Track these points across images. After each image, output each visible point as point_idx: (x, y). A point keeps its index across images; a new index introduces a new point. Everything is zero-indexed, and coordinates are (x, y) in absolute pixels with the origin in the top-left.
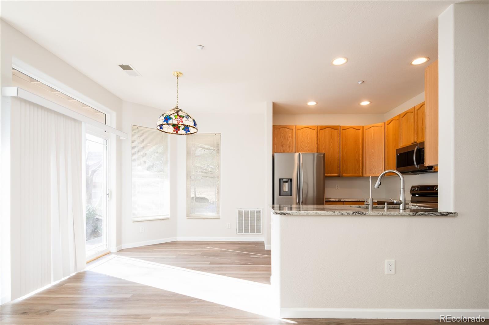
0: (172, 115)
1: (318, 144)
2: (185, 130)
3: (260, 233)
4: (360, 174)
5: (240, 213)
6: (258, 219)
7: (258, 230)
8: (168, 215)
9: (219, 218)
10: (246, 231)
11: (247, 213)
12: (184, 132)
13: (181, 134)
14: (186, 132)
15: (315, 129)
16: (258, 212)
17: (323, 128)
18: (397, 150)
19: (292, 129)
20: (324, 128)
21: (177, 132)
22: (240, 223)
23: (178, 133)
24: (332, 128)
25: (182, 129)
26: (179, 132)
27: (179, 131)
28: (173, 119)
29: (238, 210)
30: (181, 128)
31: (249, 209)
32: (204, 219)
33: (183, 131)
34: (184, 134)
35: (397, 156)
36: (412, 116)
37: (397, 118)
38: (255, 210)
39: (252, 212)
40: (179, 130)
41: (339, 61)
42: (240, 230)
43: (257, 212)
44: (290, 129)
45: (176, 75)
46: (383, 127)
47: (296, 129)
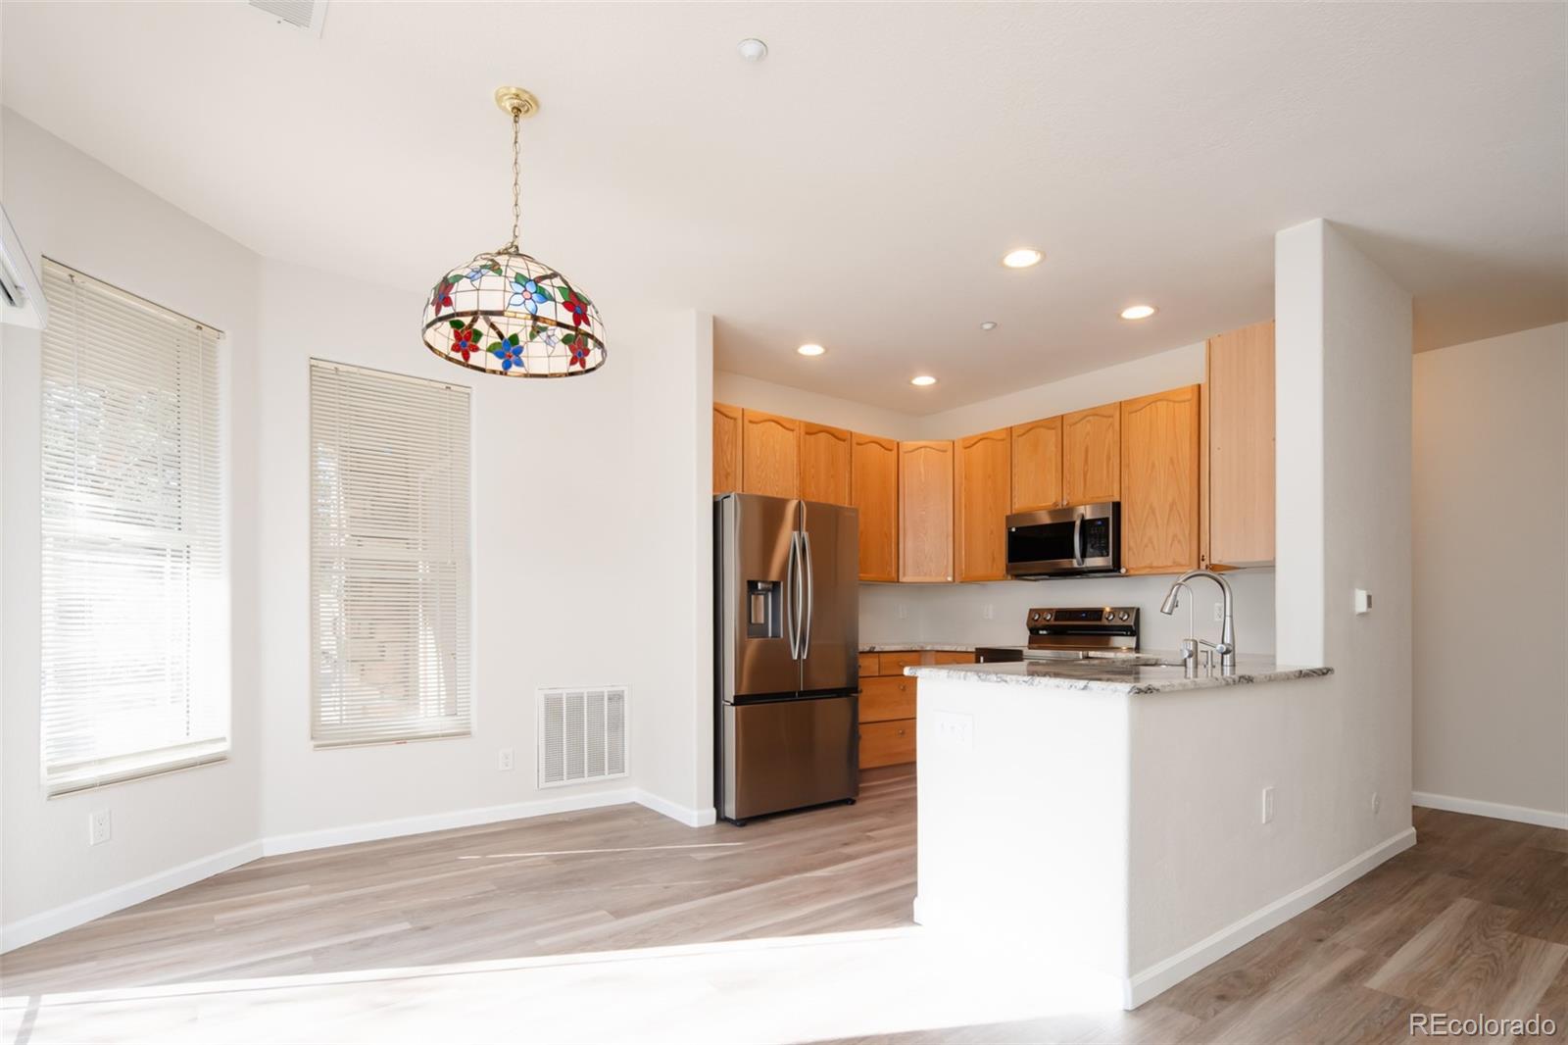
1: (802, 476)
2: (499, 355)
3: (622, 775)
4: (894, 575)
5: (553, 705)
6: (617, 724)
7: (617, 765)
8: (223, 739)
9: (466, 734)
10: (576, 771)
11: (576, 702)
12: (496, 363)
13: (483, 370)
14: (507, 366)
15: (792, 430)
16: (616, 698)
17: (812, 430)
18: (1008, 518)
19: (735, 419)
20: (815, 431)
21: (466, 356)
22: (552, 743)
23: (471, 362)
24: (833, 435)
25: (489, 350)
26: (475, 358)
27: (472, 354)
28: (554, 300)
29: (545, 695)
30: (483, 344)
31: (585, 688)
32: (401, 741)
33: (491, 356)
34: (494, 372)
35: (1010, 533)
36: (1051, 438)
37: (1004, 436)
38: (606, 690)
39: (596, 699)
40: (476, 349)
41: (1021, 259)
42: (553, 772)
43: (609, 699)
44: (731, 418)
45: (508, 105)
46: (950, 453)
47: (746, 421)
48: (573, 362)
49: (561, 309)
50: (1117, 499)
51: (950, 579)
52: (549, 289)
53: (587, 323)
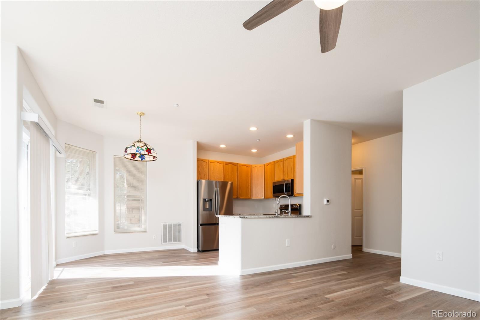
0: (143, 147)
1: (224, 174)
2: (140, 158)
3: (181, 242)
4: (250, 197)
5: (165, 227)
6: (180, 231)
7: (180, 240)
8: (97, 230)
9: (146, 232)
10: (170, 241)
11: (170, 226)
12: (140, 159)
13: (137, 161)
14: (142, 159)
15: (222, 164)
16: (179, 225)
17: (227, 164)
18: (273, 183)
19: (207, 162)
21: (134, 159)
22: (165, 234)
23: (135, 159)
24: (233, 164)
25: (139, 157)
26: (136, 159)
27: (135, 158)
29: (163, 224)
30: (137, 156)
31: (172, 222)
32: (132, 233)
33: (139, 158)
34: (139, 161)
35: (273, 186)
36: (281, 164)
37: (273, 163)
38: (177, 223)
39: (175, 225)
40: (136, 157)
42: (165, 241)
43: (178, 225)
44: (206, 162)
45: (139, 114)
46: (264, 167)
47: (209, 163)
48: (153, 158)
49: (145, 152)
50: (293, 178)
51: (263, 198)
52: (143, 149)
53: (151, 153)
